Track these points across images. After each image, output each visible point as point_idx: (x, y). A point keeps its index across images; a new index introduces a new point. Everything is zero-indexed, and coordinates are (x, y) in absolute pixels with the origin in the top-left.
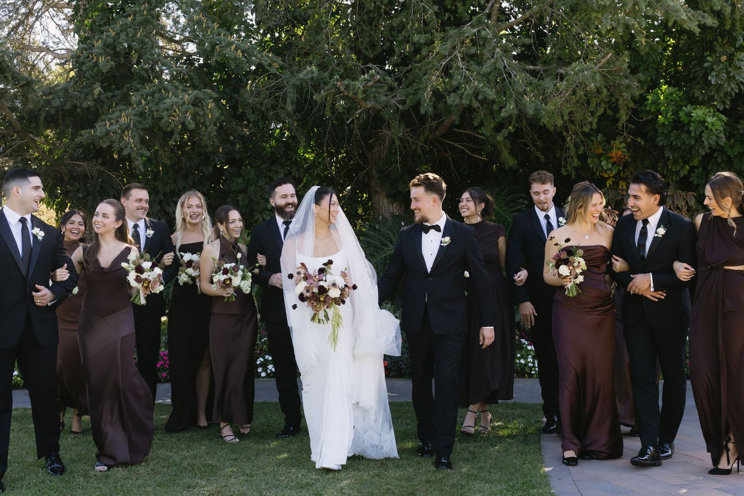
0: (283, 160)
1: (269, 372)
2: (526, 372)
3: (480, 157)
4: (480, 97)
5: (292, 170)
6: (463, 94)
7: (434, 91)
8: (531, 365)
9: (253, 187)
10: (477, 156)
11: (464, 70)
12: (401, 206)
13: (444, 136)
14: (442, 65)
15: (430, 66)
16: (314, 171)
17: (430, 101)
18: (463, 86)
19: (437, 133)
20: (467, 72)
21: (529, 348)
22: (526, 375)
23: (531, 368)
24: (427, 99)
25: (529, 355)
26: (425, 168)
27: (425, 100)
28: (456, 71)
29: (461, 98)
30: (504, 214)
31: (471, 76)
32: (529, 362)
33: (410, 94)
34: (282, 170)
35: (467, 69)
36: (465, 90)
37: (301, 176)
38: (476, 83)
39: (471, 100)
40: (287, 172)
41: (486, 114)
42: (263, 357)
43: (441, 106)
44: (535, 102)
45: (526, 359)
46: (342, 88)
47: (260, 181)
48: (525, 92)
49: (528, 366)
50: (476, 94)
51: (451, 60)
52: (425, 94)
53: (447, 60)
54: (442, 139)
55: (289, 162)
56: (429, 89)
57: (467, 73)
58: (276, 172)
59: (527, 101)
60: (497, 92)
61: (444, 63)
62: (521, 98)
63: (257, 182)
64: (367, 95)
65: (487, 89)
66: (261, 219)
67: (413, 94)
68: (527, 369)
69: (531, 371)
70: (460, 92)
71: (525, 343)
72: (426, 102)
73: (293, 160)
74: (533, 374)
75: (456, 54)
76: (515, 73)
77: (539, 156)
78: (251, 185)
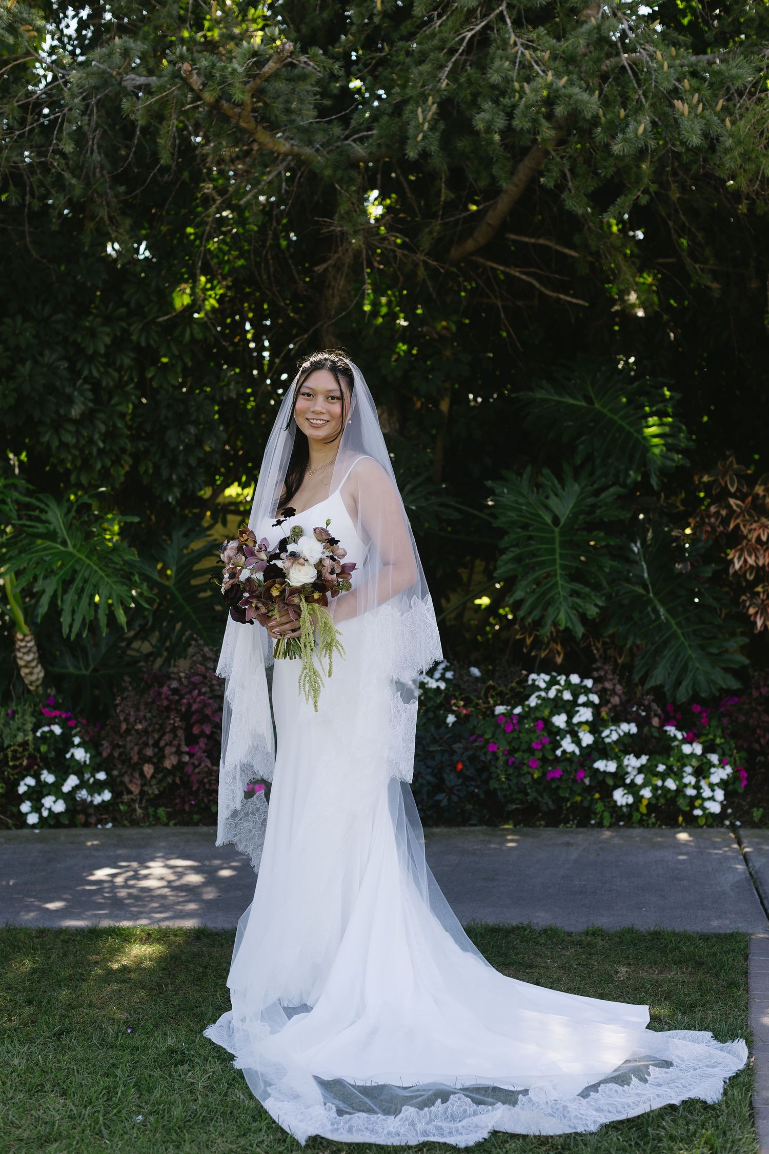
0: (111, 305)
1: (45, 813)
2: (680, 811)
3: (569, 299)
4: (560, 110)
5: (132, 328)
6: (514, 106)
7: (440, 105)
8: (691, 792)
9: (28, 365)
10: (562, 296)
11: (520, 49)
12: (391, 415)
13: (487, 251)
14: (464, 38)
15: (436, 42)
16: (183, 333)
17: (432, 128)
18: (517, 85)
19: (470, 245)
20: (527, 52)
21: (687, 749)
22: (681, 819)
23: (692, 799)
24: (423, 124)
25: (684, 765)
26: (444, 328)
27: (419, 127)
28: (500, 52)
29: (510, 116)
30: (624, 424)
31: (536, 62)
32: (686, 786)
33: (383, 113)
34: (108, 330)
35: (527, 47)
36: (521, 98)
37: (152, 342)
38: (550, 76)
39: (535, 121)
40: (119, 334)
41: (575, 160)
42: (37, 776)
43: (463, 144)
44: (703, 117)
45: (678, 776)
46: (196, 81)
47: (47, 353)
48: (675, 93)
49: (685, 796)
50: (550, 102)
51: (488, 27)
52: (420, 110)
53: (478, 28)
54: (481, 260)
55: (123, 310)
56: (430, 99)
57: (528, 56)
58: (93, 334)
59: (682, 114)
60: (606, 102)
61: (469, 34)
62: (667, 109)
63: (41, 354)
64: (265, 104)
65: (576, 90)
66: (55, 443)
67: (392, 115)
68: (682, 803)
69: (693, 807)
70: (506, 101)
71: (675, 736)
72: (422, 131)
73: (133, 305)
74: (698, 817)
75: (502, 12)
76: (651, 49)
77: (709, 284)
78: (23, 361)
